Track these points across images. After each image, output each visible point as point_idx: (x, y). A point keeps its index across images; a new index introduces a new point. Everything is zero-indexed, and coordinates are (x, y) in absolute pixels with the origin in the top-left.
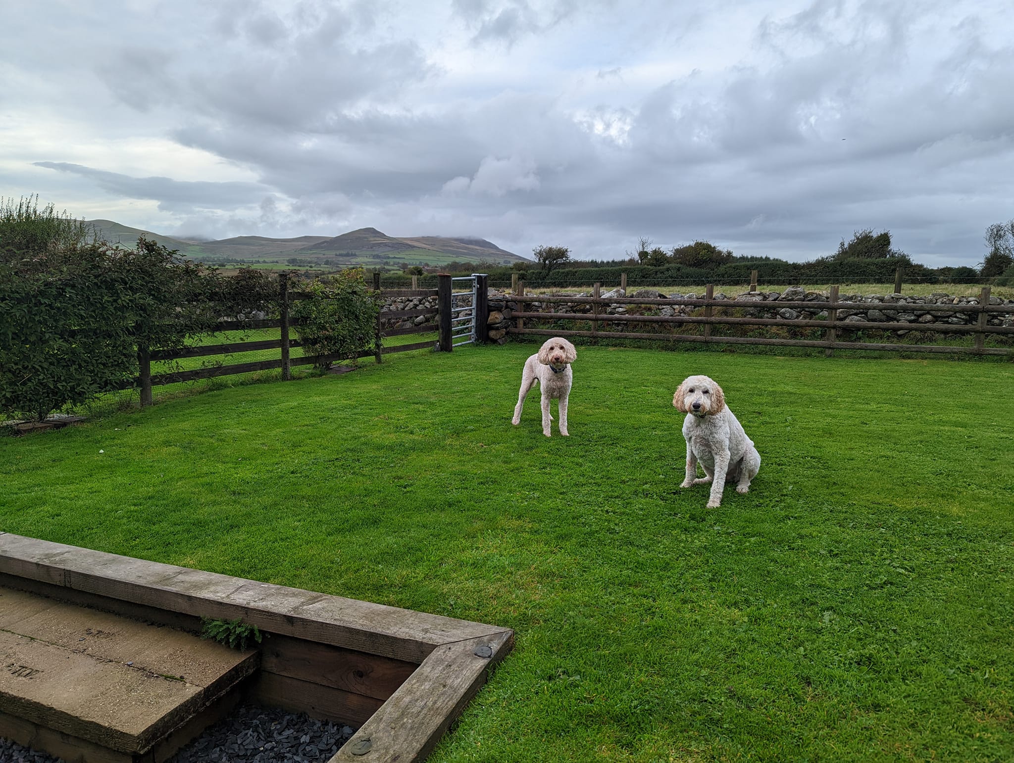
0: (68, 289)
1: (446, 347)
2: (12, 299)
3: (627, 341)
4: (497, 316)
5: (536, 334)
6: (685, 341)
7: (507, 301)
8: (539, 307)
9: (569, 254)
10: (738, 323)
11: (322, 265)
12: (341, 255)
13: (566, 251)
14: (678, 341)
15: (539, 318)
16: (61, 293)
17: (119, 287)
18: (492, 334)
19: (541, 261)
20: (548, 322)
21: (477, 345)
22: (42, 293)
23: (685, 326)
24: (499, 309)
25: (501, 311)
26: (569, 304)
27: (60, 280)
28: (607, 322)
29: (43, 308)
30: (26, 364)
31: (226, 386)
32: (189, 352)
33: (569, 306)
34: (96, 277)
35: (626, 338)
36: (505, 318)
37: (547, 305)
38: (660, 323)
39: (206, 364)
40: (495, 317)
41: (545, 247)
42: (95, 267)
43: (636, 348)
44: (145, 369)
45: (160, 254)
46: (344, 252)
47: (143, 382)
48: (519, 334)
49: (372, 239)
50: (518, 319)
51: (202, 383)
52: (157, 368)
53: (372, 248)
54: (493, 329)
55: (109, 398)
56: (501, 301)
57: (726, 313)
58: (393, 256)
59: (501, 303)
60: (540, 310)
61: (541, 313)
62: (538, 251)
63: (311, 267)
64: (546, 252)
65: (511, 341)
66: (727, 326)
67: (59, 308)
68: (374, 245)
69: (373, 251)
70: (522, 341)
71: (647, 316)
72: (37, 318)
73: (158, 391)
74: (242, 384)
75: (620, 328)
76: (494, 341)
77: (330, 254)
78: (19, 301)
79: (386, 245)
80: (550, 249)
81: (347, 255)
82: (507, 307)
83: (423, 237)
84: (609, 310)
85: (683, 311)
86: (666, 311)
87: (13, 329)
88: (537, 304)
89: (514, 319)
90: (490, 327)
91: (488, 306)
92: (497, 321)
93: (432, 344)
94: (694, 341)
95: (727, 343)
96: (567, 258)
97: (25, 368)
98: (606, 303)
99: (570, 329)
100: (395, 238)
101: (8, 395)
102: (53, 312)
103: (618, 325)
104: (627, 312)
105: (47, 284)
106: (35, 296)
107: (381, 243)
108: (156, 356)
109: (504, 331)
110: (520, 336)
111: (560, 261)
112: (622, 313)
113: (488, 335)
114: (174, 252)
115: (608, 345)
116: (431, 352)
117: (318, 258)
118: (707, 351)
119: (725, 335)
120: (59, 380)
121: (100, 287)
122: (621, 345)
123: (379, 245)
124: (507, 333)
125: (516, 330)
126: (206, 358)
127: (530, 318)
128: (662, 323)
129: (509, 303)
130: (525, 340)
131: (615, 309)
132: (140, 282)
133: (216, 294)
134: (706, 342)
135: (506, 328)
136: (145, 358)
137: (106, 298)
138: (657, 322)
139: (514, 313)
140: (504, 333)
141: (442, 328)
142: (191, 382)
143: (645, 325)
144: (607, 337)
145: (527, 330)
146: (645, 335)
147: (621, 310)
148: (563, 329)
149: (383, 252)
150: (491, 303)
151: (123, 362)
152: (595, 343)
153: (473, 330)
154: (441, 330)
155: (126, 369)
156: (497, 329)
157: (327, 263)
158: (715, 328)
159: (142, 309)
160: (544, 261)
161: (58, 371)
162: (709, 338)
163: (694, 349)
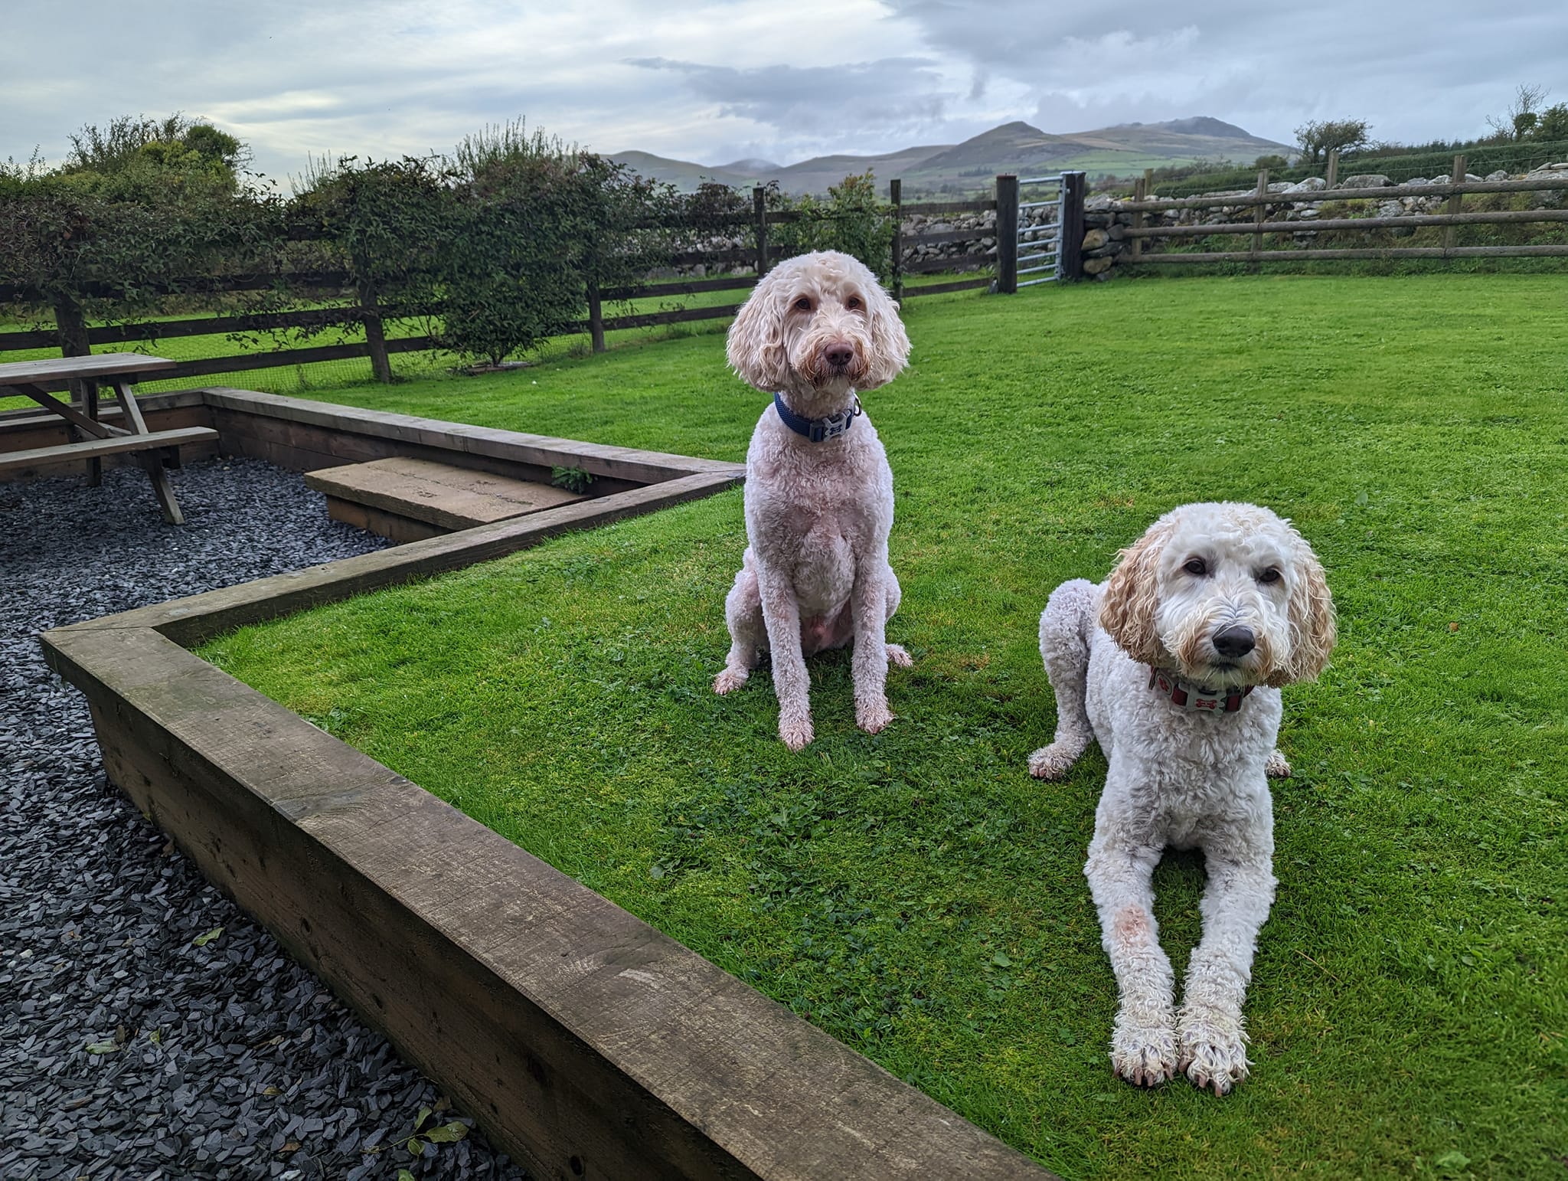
0: (507, 215)
1: (1007, 286)
2: (454, 227)
3: (1309, 264)
4: (1097, 236)
5: (1161, 261)
6: (1410, 257)
7: (1118, 213)
8: (1174, 219)
9: (1367, 132)
10: (1514, 222)
11: (937, 195)
12: (967, 175)
13: (1362, 127)
14: (1397, 258)
15: (1173, 236)
16: (499, 222)
17: (560, 210)
18: (1089, 265)
19: (1311, 150)
20: (1187, 242)
21: (1064, 284)
22: (482, 220)
23: (1419, 232)
24: (1102, 226)
25: (1105, 229)
26: (1226, 209)
27: (498, 205)
28: (1283, 234)
29: (484, 236)
30: (473, 299)
31: (689, 335)
32: (644, 292)
33: (1225, 214)
34: (535, 200)
35: (1307, 258)
36: (1110, 240)
37: (1188, 214)
38: (1373, 231)
39: (665, 306)
40: (1095, 238)
41: (1318, 123)
42: (534, 189)
43: (1322, 274)
44: (595, 311)
45: (603, 169)
46: (973, 169)
47: (596, 326)
48: (1134, 263)
49: (1018, 142)
50: (1133, 241)
51: (659, 330)
52: (610, 309)
53: (1019, 157)
54: (1089, 257)
55: (561, 343)
56: (1105, 211)
57: (1496, 206)
58: (1053, 168)
59: (1105, 215)
60: (1176, 223)
61: (1177, 227)
62: (1305, 132)
63: (919, 198)
64: (1320, 134)
65: (1121, 276)
66: (1493, 228)
67: (499, 237)
68: (1023, 152)
69: (1021, 162)
70: (1139, 274)
71: (1354, 219)
72: (479, 248)
73: (610, 337)
74: (709, 332)
75: (1305, 243)
76: (1092, 277)
77: (950, 175)
78: (462, 230)
79: (1042, 150)
80: (1330, 126)
81: (978, 173)
82: (1116, 222)
83: (1108, 129)
84: (1290, 214)
85: (1421, 208)
86: (1386, 211)
87: (458, 261)
88: (1171, 212)
89: (1128, 240)
90: (1086, 255)
91: (1085, 221)
92: (1097, 244)
93: (985, 282)
94: (1425, 257)
95: (1482, 257)
96: (1363, 141)
97: (473, 304)
98: (1286, 203)
99: (1220, 250)
100: (1058, 137)
101: (459, 332)
102: (493, 240)
103: (1302, 238)
104: (1319, 216)
105: (486, 210)
106: (476, 224)
107: (1035, 147)
108: (606, 295)
109: (1109, 260)
110: (1136, 267)
111: (1349, 148)
112: (1309, 218)
113: (1082, 267)
114: (621, 167)
115: (1275, 272)
116: (982, 295)
117: (930, 183)
118: (1445, 272)
119: (1488, 244)
120: (506, 318)
121: (540, 212)
122: (1299, 271)
123: (1031, 151)
124: (1115, 264)
125: (1130, 258)
126: (666, 299)
127: (1156, 238)
128: (1378, 231)
129: (1121, 216)
130: (1143, 273)
131: (1300, 212)
132: (581, 204)
133: (672, 217)
134: (1446, 258)
135: (1113, 255)
136: (595, 298)
137: (546, 224)
138: (1368, 228)
139: (1129, 230)
140: (1109, 263)
141: (1001, 257)
142: (647, 328)
143: (1347, 236)
144: (1276, 259)
145: (1147, 257)
146: (1340, 252)
147: (1310, 212)
148: (1208, 251)
149: (1038, 162)
150: (1089, 217)
151: (568, 301)
152: (1256, 271)
153: (1058, 261)
154: (999, 262)
155: (574, 309)
156: (1097, 257)
157: (944, 190)
158: (1469, 233)
159: (585, 237)
160: (1316, 150)
161: (505, 308)
162: (1451, 250)
163: (1421, 271)
